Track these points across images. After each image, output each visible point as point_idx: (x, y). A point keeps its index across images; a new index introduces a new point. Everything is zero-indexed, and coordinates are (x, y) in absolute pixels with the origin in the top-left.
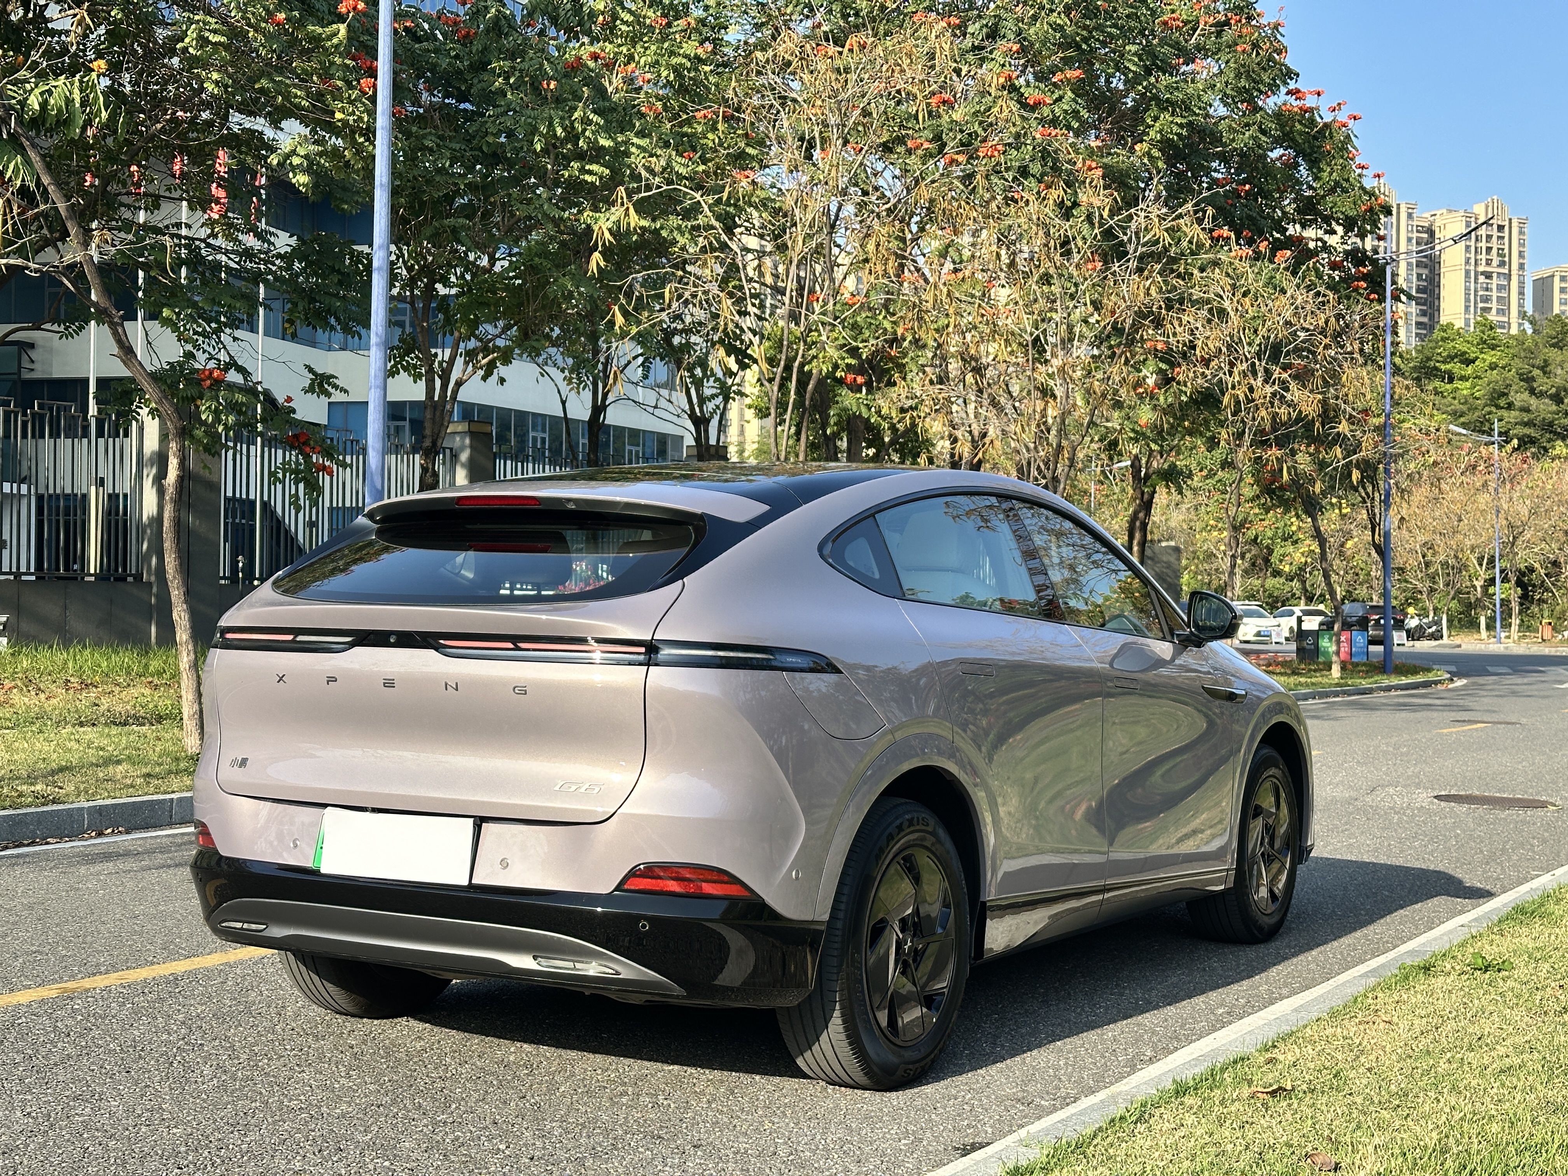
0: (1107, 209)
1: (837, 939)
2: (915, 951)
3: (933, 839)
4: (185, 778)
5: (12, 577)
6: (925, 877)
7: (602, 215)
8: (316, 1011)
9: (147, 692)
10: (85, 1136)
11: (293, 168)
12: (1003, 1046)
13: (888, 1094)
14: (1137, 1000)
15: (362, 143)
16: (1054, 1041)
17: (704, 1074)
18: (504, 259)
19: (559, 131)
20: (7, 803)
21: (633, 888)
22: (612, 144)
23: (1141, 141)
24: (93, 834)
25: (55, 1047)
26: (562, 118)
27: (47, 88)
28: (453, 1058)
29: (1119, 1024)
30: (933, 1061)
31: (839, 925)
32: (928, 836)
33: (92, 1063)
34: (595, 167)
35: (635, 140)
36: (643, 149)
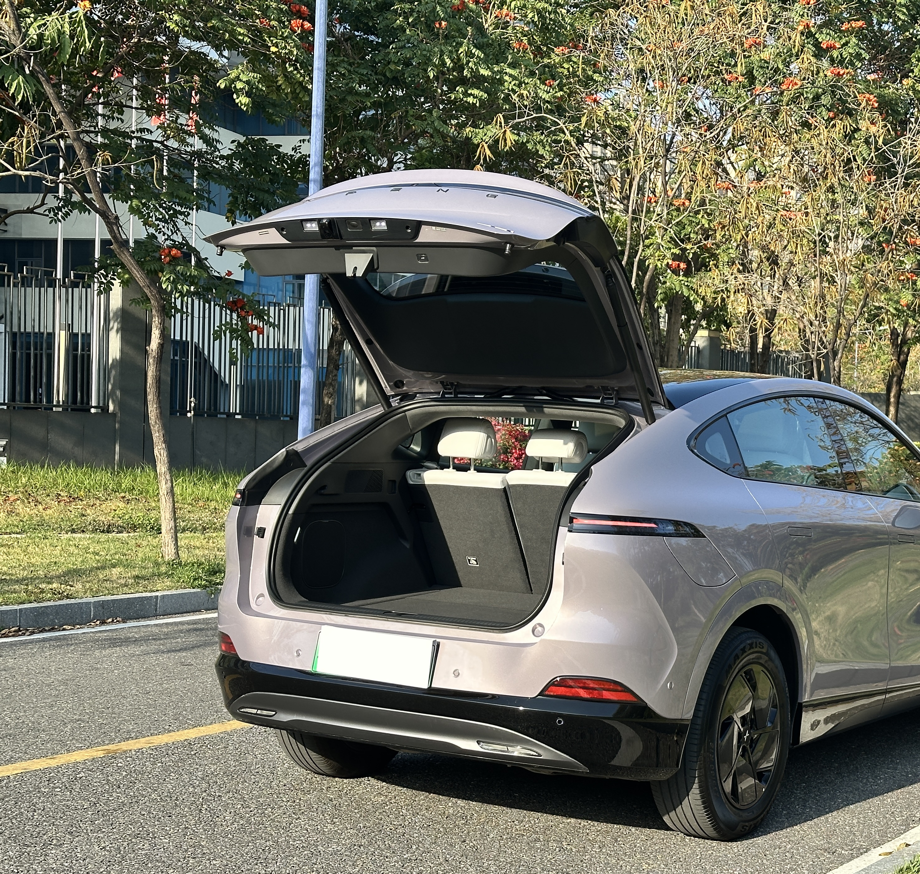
0: (881, 138)
1: (697, 732)
2: (750, 738)
3: (766, 658)
4: (165, 580)
5: (5, 407)
6: (760, 686)
7: (481, 131)
8: (300, 772)
9: (122, 505)
10: (150, 865)
11: (237, 91)
12: (811, 808)
13: (730, 844)
14: (907, 773)
15: (291, 72)
16: (848, 805)
17: (593, 826)
18: (400, 162)
19: (448, 61)
20: (33, 598)
21: (552, 694)
22: (490, 74)
23: (908, 77)
24: (98, 622)
25: (111, 796)
26: (451, 52)
27: (43, 22)
28: (408, 810)
29: (895, 792)
30: (762, 820)
31: (699, 721)
32: (763, 655)
33: (142, 809)
34: (475, 92)
35: (508, 70)
36: (514, 78)
